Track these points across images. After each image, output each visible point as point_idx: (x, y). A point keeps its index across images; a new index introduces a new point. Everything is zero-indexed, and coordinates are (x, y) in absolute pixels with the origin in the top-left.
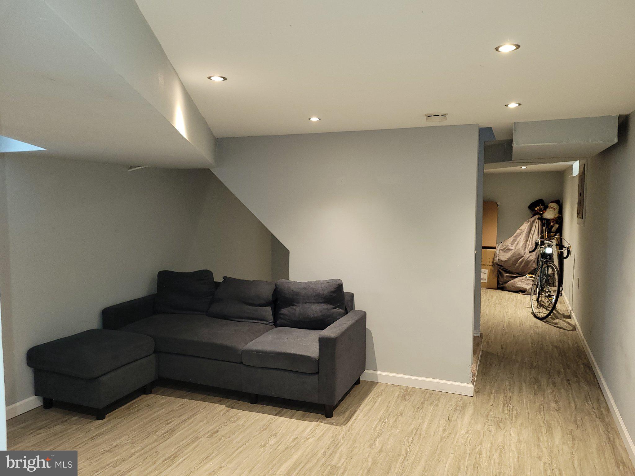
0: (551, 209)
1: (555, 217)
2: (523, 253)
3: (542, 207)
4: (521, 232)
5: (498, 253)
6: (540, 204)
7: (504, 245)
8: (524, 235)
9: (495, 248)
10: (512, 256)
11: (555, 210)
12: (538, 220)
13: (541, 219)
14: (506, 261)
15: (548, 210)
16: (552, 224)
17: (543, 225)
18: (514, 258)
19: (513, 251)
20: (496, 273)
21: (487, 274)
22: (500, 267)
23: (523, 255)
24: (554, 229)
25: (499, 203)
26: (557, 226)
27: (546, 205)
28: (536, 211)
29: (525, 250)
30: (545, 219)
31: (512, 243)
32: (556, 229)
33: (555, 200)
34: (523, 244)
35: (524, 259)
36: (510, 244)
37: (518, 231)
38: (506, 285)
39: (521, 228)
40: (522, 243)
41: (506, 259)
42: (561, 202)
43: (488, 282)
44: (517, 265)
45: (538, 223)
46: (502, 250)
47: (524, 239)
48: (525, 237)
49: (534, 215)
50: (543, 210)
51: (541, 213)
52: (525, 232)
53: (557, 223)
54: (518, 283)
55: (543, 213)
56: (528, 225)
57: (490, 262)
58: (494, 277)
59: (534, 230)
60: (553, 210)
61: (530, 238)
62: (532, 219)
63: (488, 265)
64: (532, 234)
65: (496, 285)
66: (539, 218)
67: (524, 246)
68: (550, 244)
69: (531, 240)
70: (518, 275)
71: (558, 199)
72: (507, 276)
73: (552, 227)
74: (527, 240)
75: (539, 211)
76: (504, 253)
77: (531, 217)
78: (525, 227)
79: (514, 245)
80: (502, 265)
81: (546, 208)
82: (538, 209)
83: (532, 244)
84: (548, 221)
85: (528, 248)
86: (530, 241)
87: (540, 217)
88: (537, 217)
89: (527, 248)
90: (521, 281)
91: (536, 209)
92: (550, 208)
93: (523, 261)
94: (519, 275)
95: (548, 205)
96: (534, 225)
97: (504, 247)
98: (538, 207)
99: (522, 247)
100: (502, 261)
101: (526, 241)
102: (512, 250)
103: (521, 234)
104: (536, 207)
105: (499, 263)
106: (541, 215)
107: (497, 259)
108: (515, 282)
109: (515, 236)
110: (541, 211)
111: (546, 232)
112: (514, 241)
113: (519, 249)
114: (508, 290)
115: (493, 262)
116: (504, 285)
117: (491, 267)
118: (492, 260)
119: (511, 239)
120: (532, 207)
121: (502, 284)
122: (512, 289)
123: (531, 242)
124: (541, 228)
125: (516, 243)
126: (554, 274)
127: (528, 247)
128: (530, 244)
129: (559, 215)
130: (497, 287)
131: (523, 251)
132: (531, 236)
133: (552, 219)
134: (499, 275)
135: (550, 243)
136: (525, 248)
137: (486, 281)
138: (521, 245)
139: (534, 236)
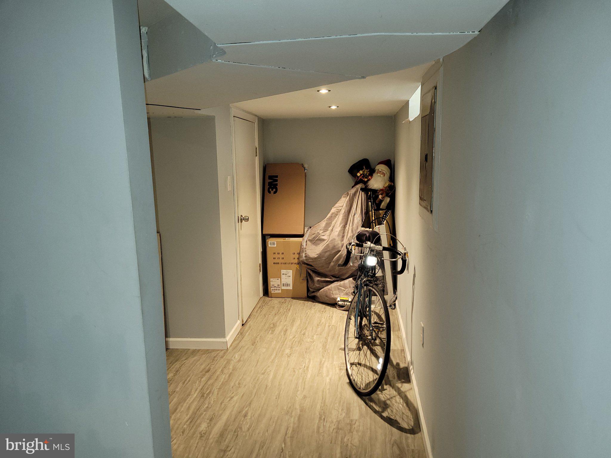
0: (379, 175)
1: (385, 186)
2: (340, 245)
3: (366, 172)
4: (337, 210)
5: (305, 246)
6: (364, 167)
7: (313, 232)
8: (340, 218)
9: (301, 236)
10: (325, 251)
11: (384, 176)
12: (361, 191)
13: (366, 190)
14: (315, 258)
15: (374, 175)
16: (380, 197)
17: (368, 198)
18: (327, 254)
19: (326, 241)
20: (304, 275)
21: (291, 276)
22: (309, 267)
23: (340, 249)
24: (383, 205)
25: (306, 166)
26: (388, 200)
27: (372, 167)
28: (358, 177)
29: (342, 240)
30: (371, 190)
31: (325, 230)
32: (386, 205)
33: (383, 159)
34: (340, 231)
35: (341, 255)
36: (322, 232)
37: (333, 210)
38: (318, 294)
39: (337, 205)
40: (338, 229)
41: (316, 256)
42: (392, 162)
43: (293, 288)
44: (332, 264)
45: (361, 197)
46: (309, 240)
47: (341, 224)
48: (342, 219)
49: (356, 183)
50: (368, 176)
51: (366, 180)
52: (343, 211)
53: (387, 195)
54: (334, 292)
55: (369, 180)
56: (347, 200)
57: (295, 258)
58: (301, 281)
59: (355, 207)
60: (381, 175)
61: (350, 222)
62: (353, 191)
63: (292, 264)
64: (353, 215)
65: (304, 293)
66: (362, 189)
67: (341, 234)
68: (373, 249)
69: (351, 225)
70: (334, 279)
71: (387, 159)
72: (318, 280)
73: (381, 201)
74: (346, 224)
75: (363, 177)
76: (314, 246)
77: (353, 187)
78: (343, 203)
79: (328, 233)
80: (311, 263)
81: (372, 172)
82: (361, 175)
83: (352, 231)
84: (375, 191)
85: (347, 237)
86: (349, 226)
87: (364, 187)
88: (359, 186)
89: (345, 237)
90: (339, 289)
91: (359, 174)
92: (377, 173)
93: (341, 259)
94: (336, 279)
95: (375, 168)
96: (356, 200)
97: (313, 236)
98: (361, 172)
99: (338, 235)
100: (310, 258)
101: (345, 227)
102: (324, 240)
103: (337, 215)
104: (358, 172)
105: (306, 262)
106: (365, 183)
107: (304, 255)
108: (329, 289)
109: (329, 219)
110: (366, 178)
111: (372, 211)
112: (328, 225)
113: (334, 239)
114: (321, 301)
115: (298, 259)
116: (315, 294)
117: (297, 266)
118: (297, 256)
119: (323, 224)
120: (353, 170)
121: (314, 292)
122: (326, 300)
123: (350, 228)
124: (365, 204)
125: (330, 228)
126: (384, 277)
127: (347, 235)
128: (350, 231)
129: (390, 184)
130: (306, 295)
131: (340, 242)
132: (351, 217)
133: (382, 190)
134: (308, 277)
135: (372, 247)
136: (343, 237)
137: (291, 288)
138: (337, 233)
139: (355, 219)
